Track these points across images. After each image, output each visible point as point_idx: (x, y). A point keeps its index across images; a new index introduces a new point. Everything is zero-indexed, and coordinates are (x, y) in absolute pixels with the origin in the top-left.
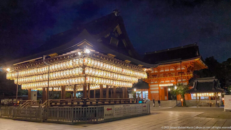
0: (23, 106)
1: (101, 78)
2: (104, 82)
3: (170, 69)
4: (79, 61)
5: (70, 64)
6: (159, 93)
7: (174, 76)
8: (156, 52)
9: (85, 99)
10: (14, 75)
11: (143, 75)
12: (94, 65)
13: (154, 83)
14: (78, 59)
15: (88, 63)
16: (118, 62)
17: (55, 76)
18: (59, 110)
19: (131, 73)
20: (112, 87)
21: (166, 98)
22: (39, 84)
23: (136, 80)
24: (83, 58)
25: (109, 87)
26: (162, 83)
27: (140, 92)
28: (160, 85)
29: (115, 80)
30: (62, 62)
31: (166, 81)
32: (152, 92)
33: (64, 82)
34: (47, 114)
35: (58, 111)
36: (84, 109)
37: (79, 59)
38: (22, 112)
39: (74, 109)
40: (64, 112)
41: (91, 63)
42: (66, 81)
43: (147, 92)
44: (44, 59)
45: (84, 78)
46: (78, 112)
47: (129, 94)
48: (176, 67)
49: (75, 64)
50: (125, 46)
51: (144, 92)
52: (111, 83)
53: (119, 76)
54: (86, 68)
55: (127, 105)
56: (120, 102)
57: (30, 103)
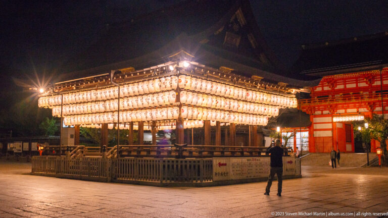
0: (72, 154)
1: (207, 108)
2: (212, 116)
3: (357, 83)
4: (171, 81)
5: (155, 85)
6: (333, 137)
7: (366, 100)
9: (182, 145)
10: (53, 101)
11: (288, 101)
12: (196, 88)
13: (322, 113)
14: (169, 78)
15: (187, 84)
16: (239, 78)
17: (128, 105)
18: (138, 162)
19: (263, 99)
20: (227, 124)
21: (349, 147)
22: (97, 117)
23: (274, 112)
24: (178, 77)
25: (222, 125)
26: (340, 115)
27: (289, 134)
28: (335, 119)
29: (234, 112)
30: (140, 82)
31: (349, 111)
32: (317, 134)
33: (141, 116)
34: (117, 169)
35: (136, 164)
36: (179, 162)
37: (172, 78)
38: (70, 165)
39: (164, 161)
40: (146, 166)
41: (191, 84)
42: (146, 114)
43: (306, 134)
44: (112, 75)
45: (178, 109)
46: (171, 167)
47: (266, 138)
48: (371, 79)
49: (164, 86)
50: (253, 45)
51: (298, 135)
52: (225, 117)
53: (241, 104)
54: (181, 93)
55: (255, 158)
56: (242, 153)
57: (82, 150)
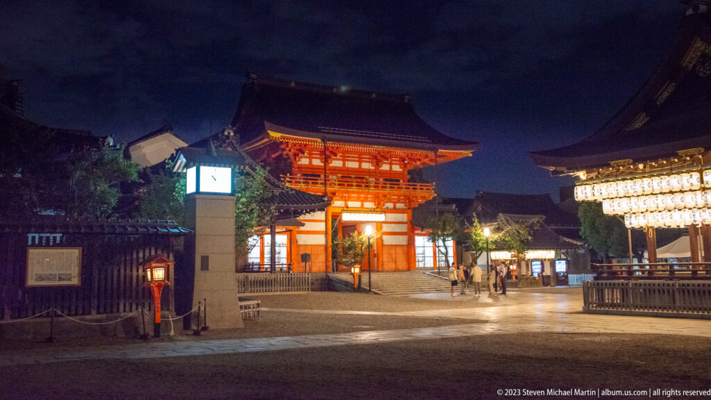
3: (360, 162)
6: (326, 246)
7: (372, 190)
8: (293, 84)
32: (302, 240)
48: (377, 160)
